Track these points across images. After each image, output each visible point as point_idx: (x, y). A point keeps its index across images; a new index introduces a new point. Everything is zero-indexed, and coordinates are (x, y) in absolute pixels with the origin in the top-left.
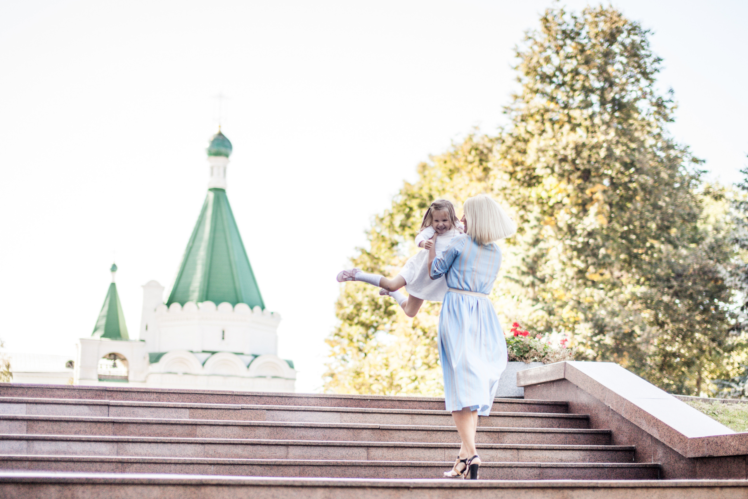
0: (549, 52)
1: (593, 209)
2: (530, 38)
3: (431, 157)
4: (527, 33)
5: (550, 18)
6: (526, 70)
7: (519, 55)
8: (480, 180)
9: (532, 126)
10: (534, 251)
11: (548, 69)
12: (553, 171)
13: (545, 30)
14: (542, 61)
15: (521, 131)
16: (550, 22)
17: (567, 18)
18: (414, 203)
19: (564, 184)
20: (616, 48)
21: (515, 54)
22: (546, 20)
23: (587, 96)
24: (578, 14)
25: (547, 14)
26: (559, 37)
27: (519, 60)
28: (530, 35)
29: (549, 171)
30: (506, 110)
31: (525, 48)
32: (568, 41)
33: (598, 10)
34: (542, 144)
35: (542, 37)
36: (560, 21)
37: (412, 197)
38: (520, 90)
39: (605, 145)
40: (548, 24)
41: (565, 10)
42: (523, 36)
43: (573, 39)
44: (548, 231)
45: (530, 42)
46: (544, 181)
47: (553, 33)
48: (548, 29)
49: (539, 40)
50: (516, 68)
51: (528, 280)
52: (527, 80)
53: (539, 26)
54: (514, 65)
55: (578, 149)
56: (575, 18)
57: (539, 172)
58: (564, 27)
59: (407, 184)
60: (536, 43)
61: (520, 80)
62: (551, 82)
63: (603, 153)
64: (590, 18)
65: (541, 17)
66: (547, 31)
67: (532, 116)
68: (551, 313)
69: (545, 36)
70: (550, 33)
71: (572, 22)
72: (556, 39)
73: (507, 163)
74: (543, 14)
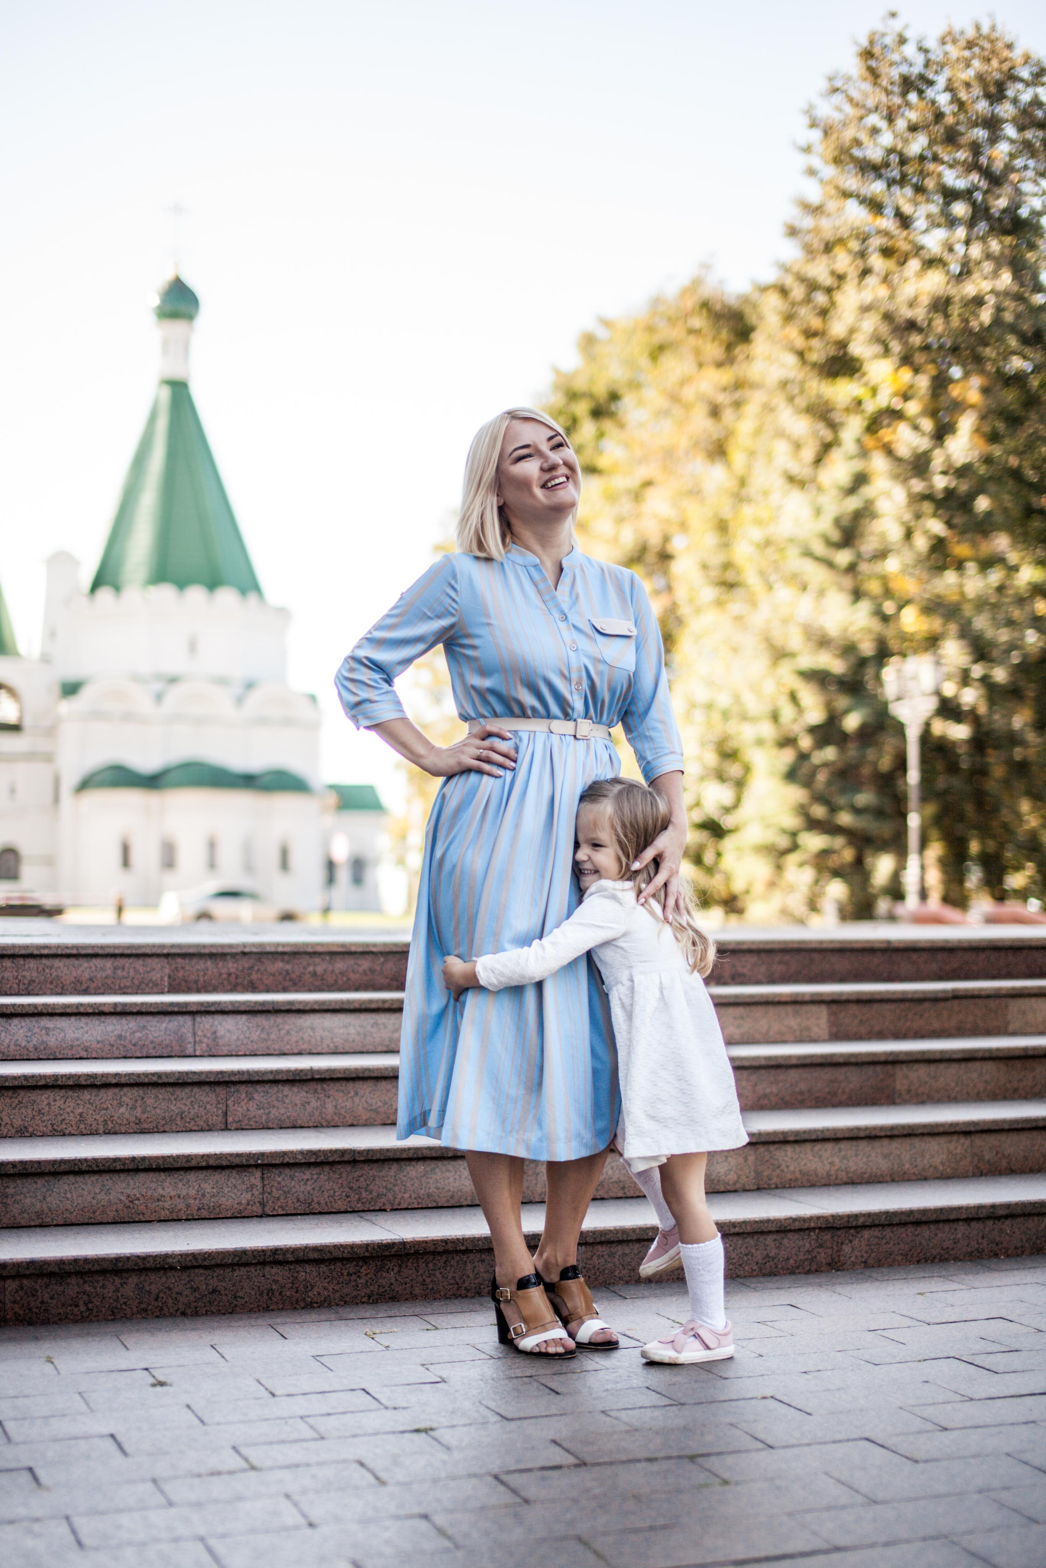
0: (874, 119)
1: (966, 423)
2: (835, 90)
3: (606, 323)
4: (830, 79)
5: (877, 50)
6: (830, 153)
7: (813, 125)
8: (719, 365)
9: (843, 261)
10: (853, 503)
11: (874, 153)
12: (887, 351)
13: (867, 74)
14: (863, 137)
15: (820, 271)
16: (877, 59)
17: (909, 50)
18: (582, 409)
19: (906, 375)
20: (1006, 110)
21: (806, 121)
22: (868, 54)
23: (947, 204)
24: (931, 43)
25: (871, 42)
26: (896, 89)
27: (816, 135)
28: (838, 84)
29: (878, 349)
30: (793, 232)
31: (826, 110)
32: (913, 97)
33: (971, 33)
34: (867, 296)
35: (862, 89)
36: (896, 57)
37: (573, 396)
38: (814, 193)
39: (991, 300)
40: (873, 63)
41: (908, 34)
42: (824, 85)
43: (921, 92)
44: (879, 463)
45: (838, 98)
46: (866, 367)
47: (884, 82)
48: (874, 74)
49: (855, 94)
50: (807, 150)
51: (843, 557)
52: (829, 171)
53: (853, 67)
54: (803, 143)
55: (941, 305)
56: (926, 51)
57: (857, 349)
58: (904, 69)
59: (557, 372)
60: (851, 100)
61: (812, 172)
62: (880, 176)
63: (986, 316)
64: (954, 52)
65: (860, 50)
66: (871, 78)
67: (841, 241)
68: (885, 619)
69: (867, 87)
70: (879, 81)
71: (920, 60)
72: (888, 93)
73: (793, 333)
74: (864, 42)
